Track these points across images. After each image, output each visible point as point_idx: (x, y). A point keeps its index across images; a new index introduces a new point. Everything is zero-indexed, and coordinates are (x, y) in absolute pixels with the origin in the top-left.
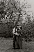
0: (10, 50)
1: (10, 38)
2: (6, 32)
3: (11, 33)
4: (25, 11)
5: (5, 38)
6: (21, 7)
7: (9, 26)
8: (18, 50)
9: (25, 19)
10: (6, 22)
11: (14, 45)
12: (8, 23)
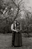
0: (9, 48)
1: (9, 34)
2: (5, 28)
3: (10, 29)
4: (23, 7)
5: (4, 34)
6: (20, 2)
7: (7, 21)
8: (17, 48)
9: (25, 13)
10: (4, 18)
11: (13, 43)
12: (6, 18)
